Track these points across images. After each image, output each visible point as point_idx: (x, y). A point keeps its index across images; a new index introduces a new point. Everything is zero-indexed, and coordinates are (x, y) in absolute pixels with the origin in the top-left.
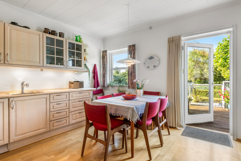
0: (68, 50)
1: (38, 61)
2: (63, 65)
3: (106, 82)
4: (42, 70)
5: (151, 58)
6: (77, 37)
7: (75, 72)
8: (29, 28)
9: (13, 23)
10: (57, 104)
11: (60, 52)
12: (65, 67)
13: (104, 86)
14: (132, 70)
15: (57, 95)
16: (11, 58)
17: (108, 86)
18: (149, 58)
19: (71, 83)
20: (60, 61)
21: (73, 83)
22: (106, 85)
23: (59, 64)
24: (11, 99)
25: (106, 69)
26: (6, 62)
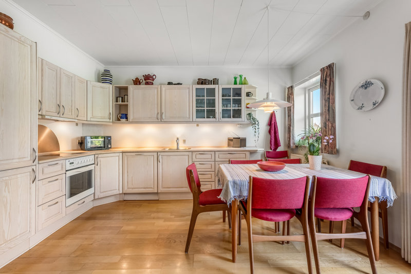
0: (221, 98)
1: (188, 116)
2: (215, 118)
3: (293, 139)
4: (198, 125)
5: (366, 85)
6: (235, 78)
7: (238, 126)
8: (181, 84)
9: (169, 83)
10: (200, 164)
11: (212, 103)
12: (217, 120)
13: (289, 146)
14: (327, 117)
15: (200, 154)
16: (165, 116)
17: (297, 147)
18: (362, 86)
19: (230, 140)
20: (211, 114)
21: (231, 140)
22: (292, 145)
23: (212, 117)
24: (159, 153)
25: (292, 118)
26: (162, 121)
